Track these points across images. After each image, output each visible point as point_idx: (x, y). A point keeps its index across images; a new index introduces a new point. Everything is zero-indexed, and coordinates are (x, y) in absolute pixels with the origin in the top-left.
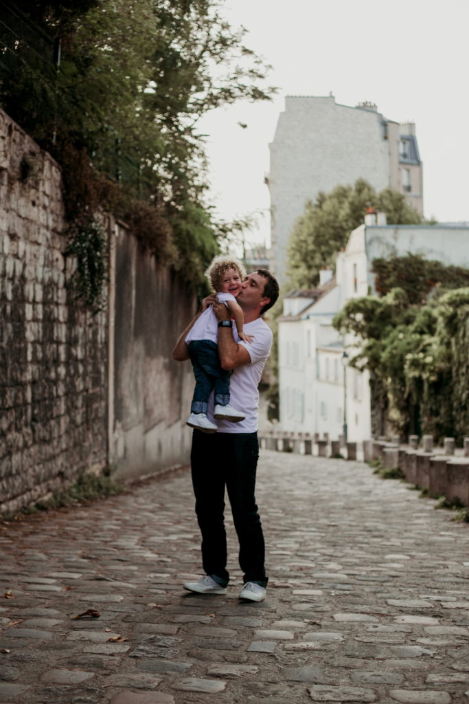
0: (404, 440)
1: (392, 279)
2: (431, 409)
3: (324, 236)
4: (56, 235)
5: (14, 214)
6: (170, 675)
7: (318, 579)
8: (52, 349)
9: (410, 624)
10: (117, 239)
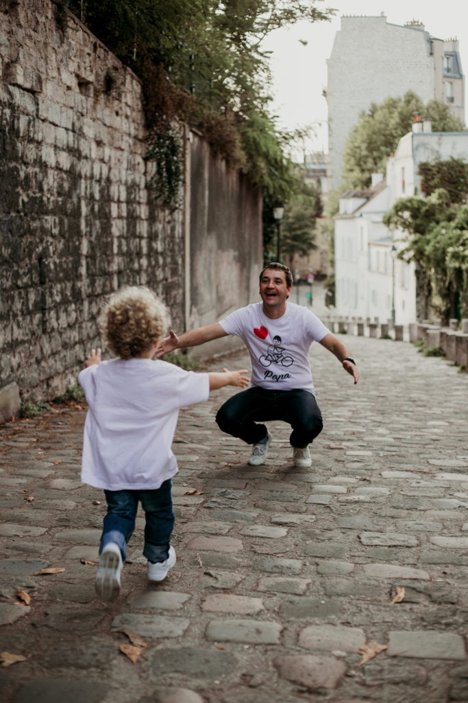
0: (445, 323)
1: (436, 181)
3: (376, 142)
4: (137, 142)
5: (100, 122)
6: (239, 523)
7: (368, 442)
8: (135, 243)
9: (448, 481)
10: (192, 145)
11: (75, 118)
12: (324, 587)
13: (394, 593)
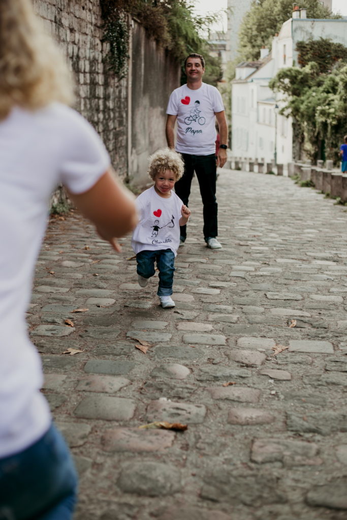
0: (314, 163)
1: (309, 56)
2: (332, 143)
3: (263, 25)
4: (97, 28)
5: (72, 15)
6: (189, 287)
7: (265, 242)
8: (95, 102)
9: (320, 265)
10: (133, 29)
11: (57, 12)
12: (248, 319)
13: (290, 323)
